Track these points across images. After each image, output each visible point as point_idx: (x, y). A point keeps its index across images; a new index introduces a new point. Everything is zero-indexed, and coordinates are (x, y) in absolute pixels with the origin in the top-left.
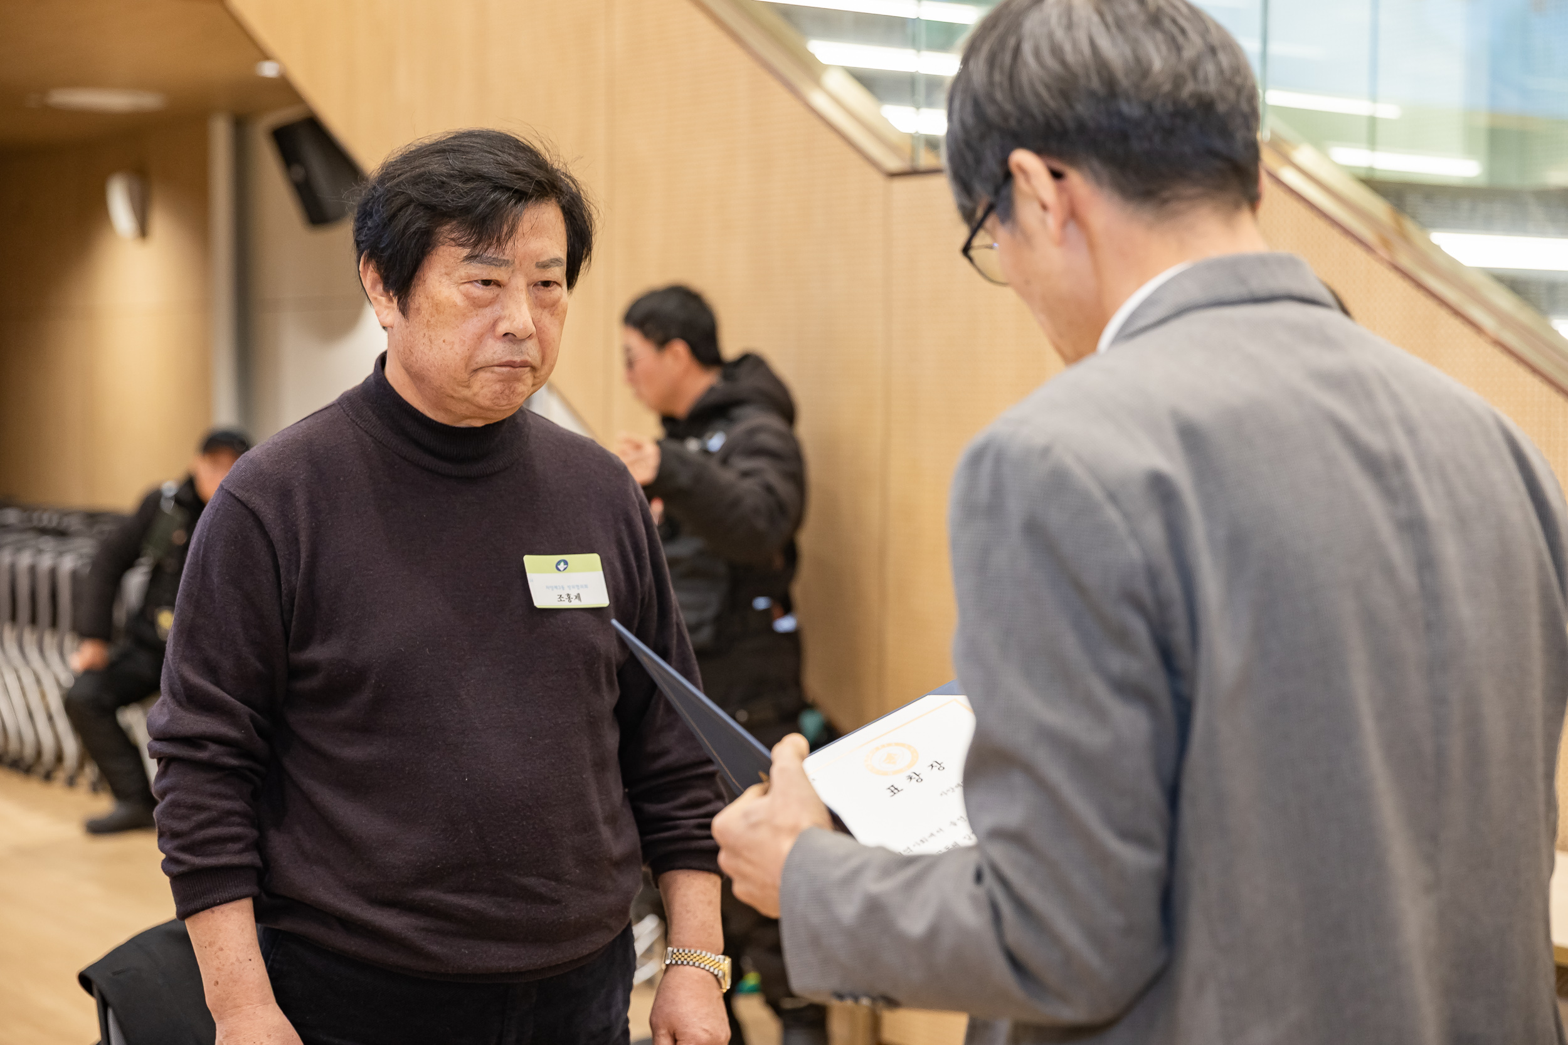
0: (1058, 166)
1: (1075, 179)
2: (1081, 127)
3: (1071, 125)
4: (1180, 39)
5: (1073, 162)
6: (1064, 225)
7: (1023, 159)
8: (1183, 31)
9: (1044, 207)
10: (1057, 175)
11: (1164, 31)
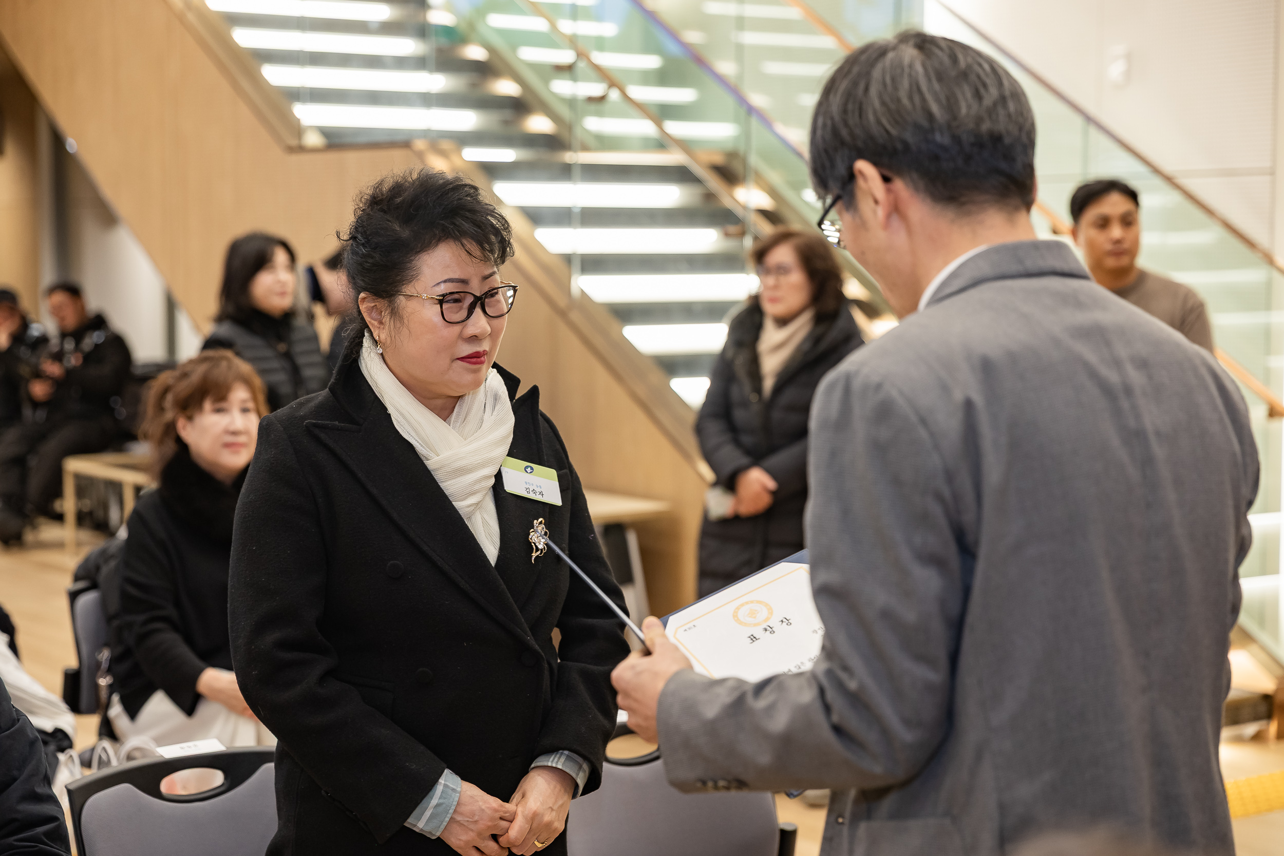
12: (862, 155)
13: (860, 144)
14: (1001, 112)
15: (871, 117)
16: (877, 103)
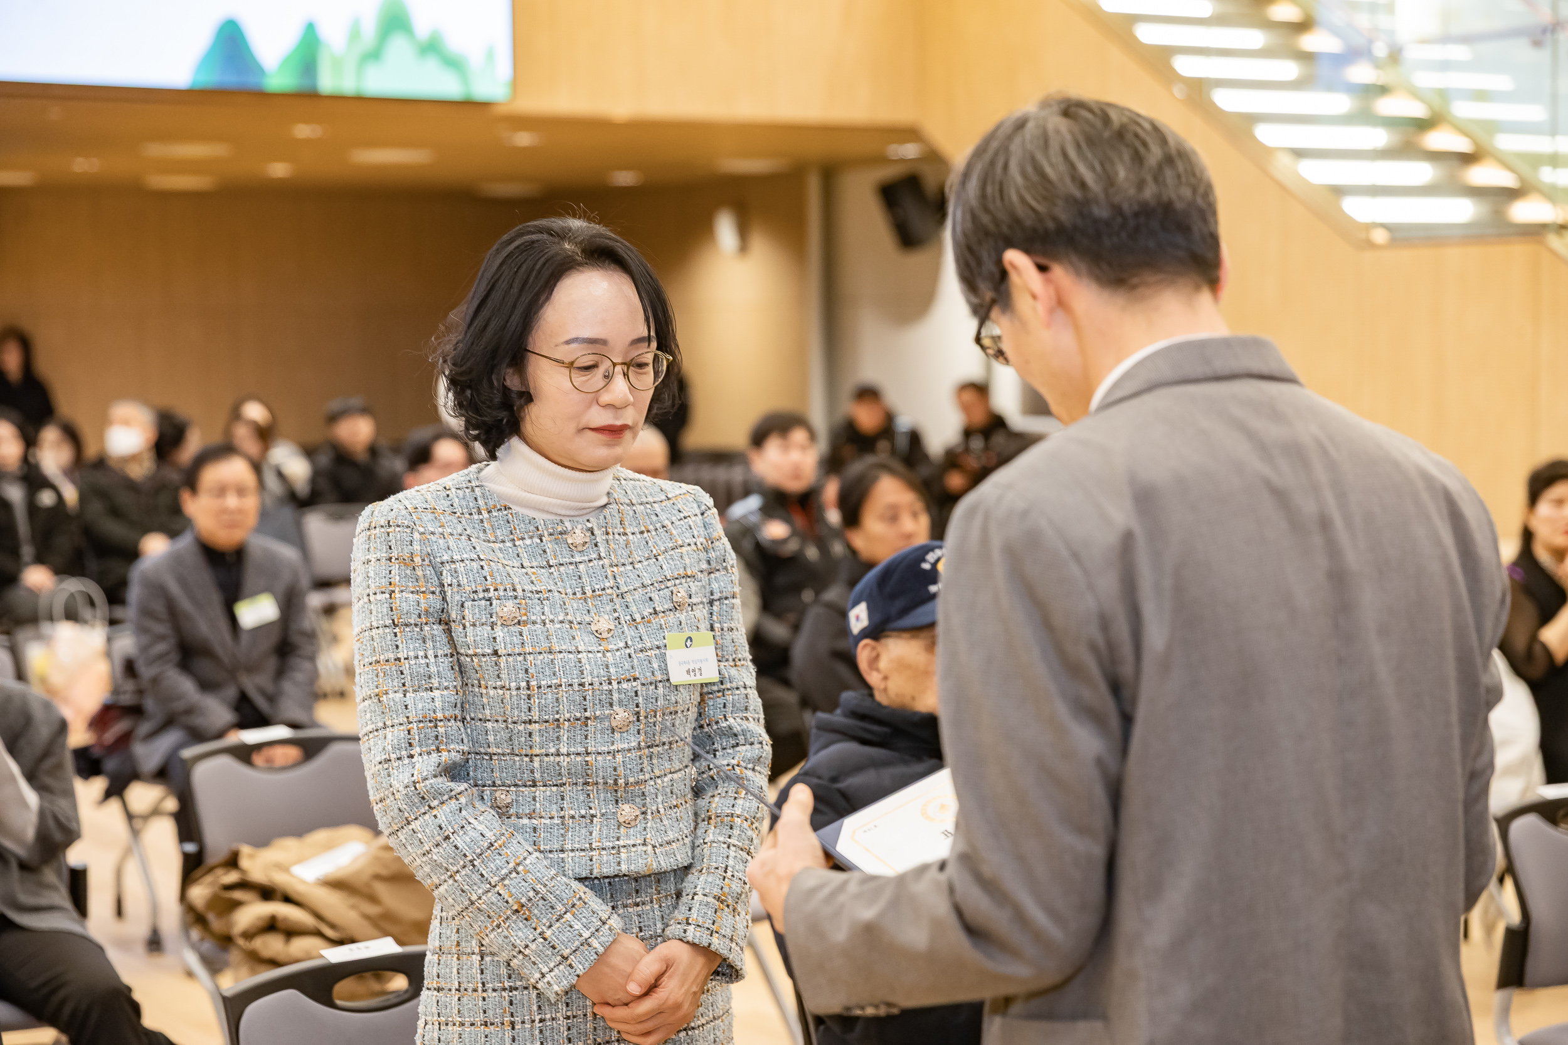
0: (1043, 261)
1: (1059, 272)
2: (1061, 230)
3: (1051, 225)
4: (1142, 150)
5: (1056, 258)
6: (1051, 312)
7: (1014, 257)
8: (1145, 144)
9: (1034, 297)
10: (1042, 268)
11: (1127, 146)
12: (1010, 244)
13: (1005, 230)
14: (1169, 173)
15: (1014, 198)
16: (1019, 180)
